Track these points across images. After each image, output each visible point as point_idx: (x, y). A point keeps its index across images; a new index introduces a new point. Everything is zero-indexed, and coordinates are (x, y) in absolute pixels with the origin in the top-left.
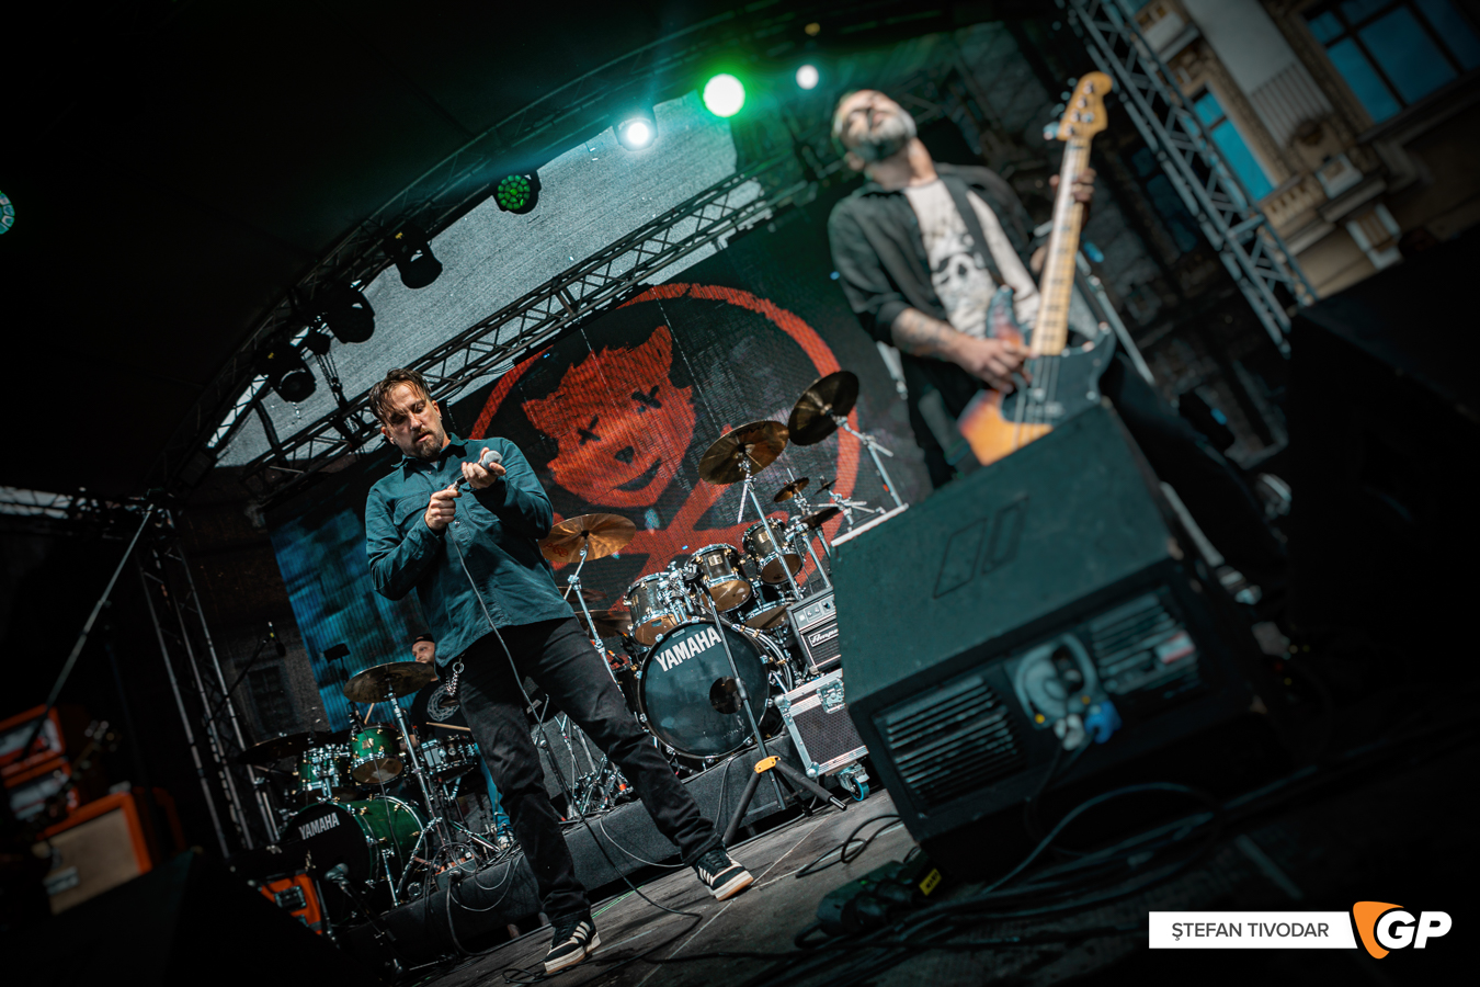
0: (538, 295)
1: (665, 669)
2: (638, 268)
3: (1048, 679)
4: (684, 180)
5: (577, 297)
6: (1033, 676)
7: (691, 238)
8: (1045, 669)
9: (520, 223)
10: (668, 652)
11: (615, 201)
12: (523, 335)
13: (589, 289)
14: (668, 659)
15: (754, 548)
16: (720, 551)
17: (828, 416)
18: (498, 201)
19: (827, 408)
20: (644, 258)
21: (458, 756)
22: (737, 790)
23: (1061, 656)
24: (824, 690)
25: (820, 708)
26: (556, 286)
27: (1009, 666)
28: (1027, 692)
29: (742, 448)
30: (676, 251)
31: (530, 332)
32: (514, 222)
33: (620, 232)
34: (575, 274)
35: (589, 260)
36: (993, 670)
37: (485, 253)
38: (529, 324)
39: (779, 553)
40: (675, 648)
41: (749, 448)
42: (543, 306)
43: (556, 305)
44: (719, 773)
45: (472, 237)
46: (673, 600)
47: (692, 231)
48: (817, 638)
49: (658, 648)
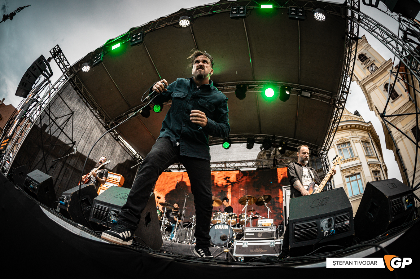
0: (222, 162)
1: (215, 228)
2: (240, 167)
3: (326, 224)
4: (254, 157)
5: (227, 166)
6: (324, 223)
7: (250, 166)
8: (327, 222)
9: (224, 151)
10: (218, 226)
11: (241, 155)
12: (215, 168)
13: (230, 166)
14: (217, 227)
15: (241, 217)
16: (235, 215)
17: (264, 202)
18: (223, 145)
19: (264, 200)
20: (241, 165)
21: (169, 224)
22: (217, 253)
23: (330, 220)
24: (244, 243)
25: (242, 246)
26: (225, 163)
27: (321, 220)
28: (322, 225)
29: (248, 200)
30: (247, 167)
31: (217, 168)
32: (223, 150)
33: (239, 160)
34: (229, 162)
35: (232, 161)
36: (318, 220)
37: (216, 152)
38: (217, 167)
39: (245, 220)
40: (219, 226)
41: (249, 200)
42: (221, 164)
43: (223, 166)
44: (216, 249)
45: (215, 149)
46: (223, 218)
47: (251, 165)
48: (247, 234)
49: (216, 224)
